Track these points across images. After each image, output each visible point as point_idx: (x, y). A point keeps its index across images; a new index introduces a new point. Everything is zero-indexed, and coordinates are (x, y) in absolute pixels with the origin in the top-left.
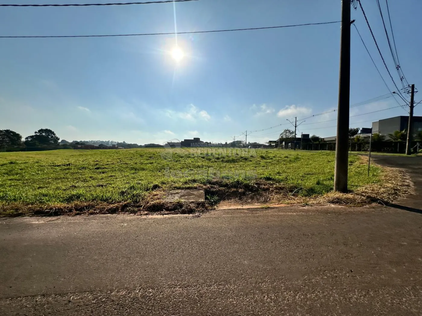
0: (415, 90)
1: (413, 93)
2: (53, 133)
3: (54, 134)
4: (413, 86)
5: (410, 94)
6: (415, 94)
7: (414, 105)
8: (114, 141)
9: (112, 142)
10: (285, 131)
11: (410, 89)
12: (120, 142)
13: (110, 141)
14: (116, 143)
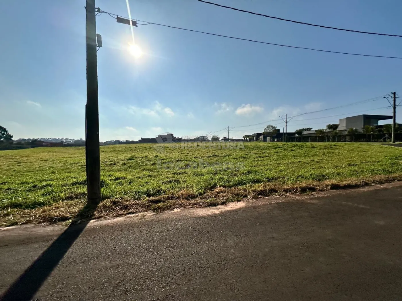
0: (396, 96)
1: (395, 98)
2: (5, 130)
3: (7, 132)
4: (395, 94)
5: (393, 99)
6: (397, 99)
7: (396, 106)
8: (69, 139)
9: (66, 139)
10: (268, 127)
11: (393, 95)
12: (76, 139)
13: (65, 139)
14: (71, 140)
